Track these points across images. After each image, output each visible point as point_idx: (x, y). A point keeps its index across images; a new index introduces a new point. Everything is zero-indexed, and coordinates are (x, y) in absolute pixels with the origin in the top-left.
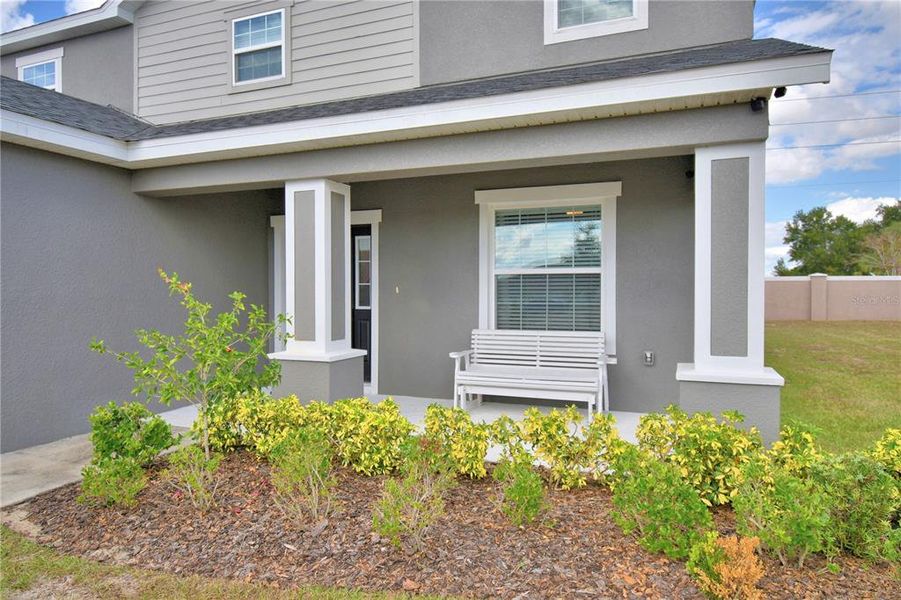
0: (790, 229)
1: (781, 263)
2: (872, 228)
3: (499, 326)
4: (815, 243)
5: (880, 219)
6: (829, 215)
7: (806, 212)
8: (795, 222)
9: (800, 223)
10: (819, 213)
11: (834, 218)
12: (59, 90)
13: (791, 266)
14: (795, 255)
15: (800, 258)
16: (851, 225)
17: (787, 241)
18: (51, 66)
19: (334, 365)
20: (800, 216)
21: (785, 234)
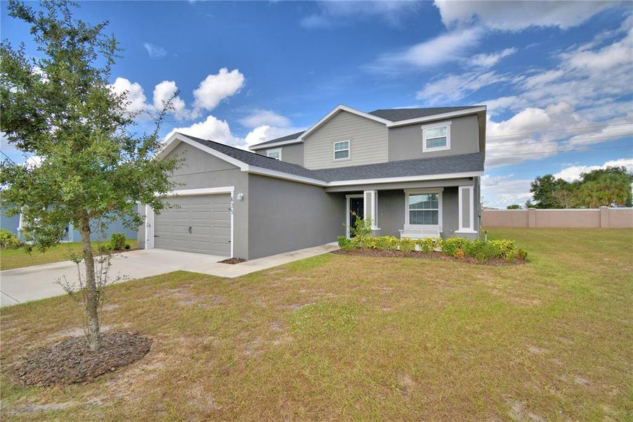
0: (533, 185)
1: (529, 202)
2: (577, 185)
3: (410, 223)
4: (547, 192)
5: (582, 179)
6: (554, 178)
7: (541, 177)
8: (536, 182)
9: (539, 183)
10: (548, 178)
11: (556, 180)
12: (280, 160)
13: (535, 203)
14: (536, 198)
15: (539, 199)
16: (565, 183)
17: (532, 191)
18: (278, 153)
19: (376, 231)
20: (539, 179)
21: (531, 188)
